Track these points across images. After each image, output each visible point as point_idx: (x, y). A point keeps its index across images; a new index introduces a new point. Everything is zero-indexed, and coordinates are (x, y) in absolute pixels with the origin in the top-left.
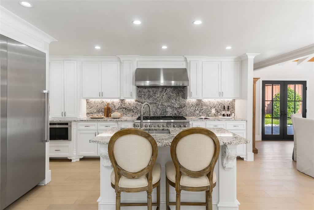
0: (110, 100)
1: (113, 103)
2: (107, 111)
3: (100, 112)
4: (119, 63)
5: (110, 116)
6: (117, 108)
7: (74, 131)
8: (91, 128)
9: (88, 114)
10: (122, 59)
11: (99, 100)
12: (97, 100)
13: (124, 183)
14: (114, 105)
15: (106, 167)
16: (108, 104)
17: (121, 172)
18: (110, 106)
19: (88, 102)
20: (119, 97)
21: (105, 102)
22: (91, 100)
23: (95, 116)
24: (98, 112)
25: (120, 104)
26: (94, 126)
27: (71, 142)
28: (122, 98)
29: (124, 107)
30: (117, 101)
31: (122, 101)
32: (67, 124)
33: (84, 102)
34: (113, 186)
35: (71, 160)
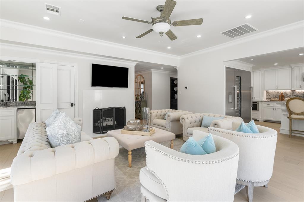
0: (283, 91)
1: (285, 93)
2: (281, 98)
3: (276, 98)
4: (290, 69)
5: (284, 100)
6: (289, 95)
7: (260, 106)
8: (271, 105)
9: (267, 99)
10: (293, 66)
11: (275, 91)
12: (274, 91)
13: (293, 116)
14: (286, 94)
15: (284, 115)
16: (282, 93)
17: (292, 112)
18: (283, 95)
19: (267, 92)
20: (291, 89)
21: (280, 92)
22: (269, 91)
23: (273, 99)
24: (275, 98)
25: (291, 93)
26: (273, 105)
27: (259, 112)
28: (293, 89)
29: (295, 95)
30: (288, 91)
31: (293, 91)
32: (256, 103)
33: (265, 92)
34: (288, 118)
35: (258, 121)
